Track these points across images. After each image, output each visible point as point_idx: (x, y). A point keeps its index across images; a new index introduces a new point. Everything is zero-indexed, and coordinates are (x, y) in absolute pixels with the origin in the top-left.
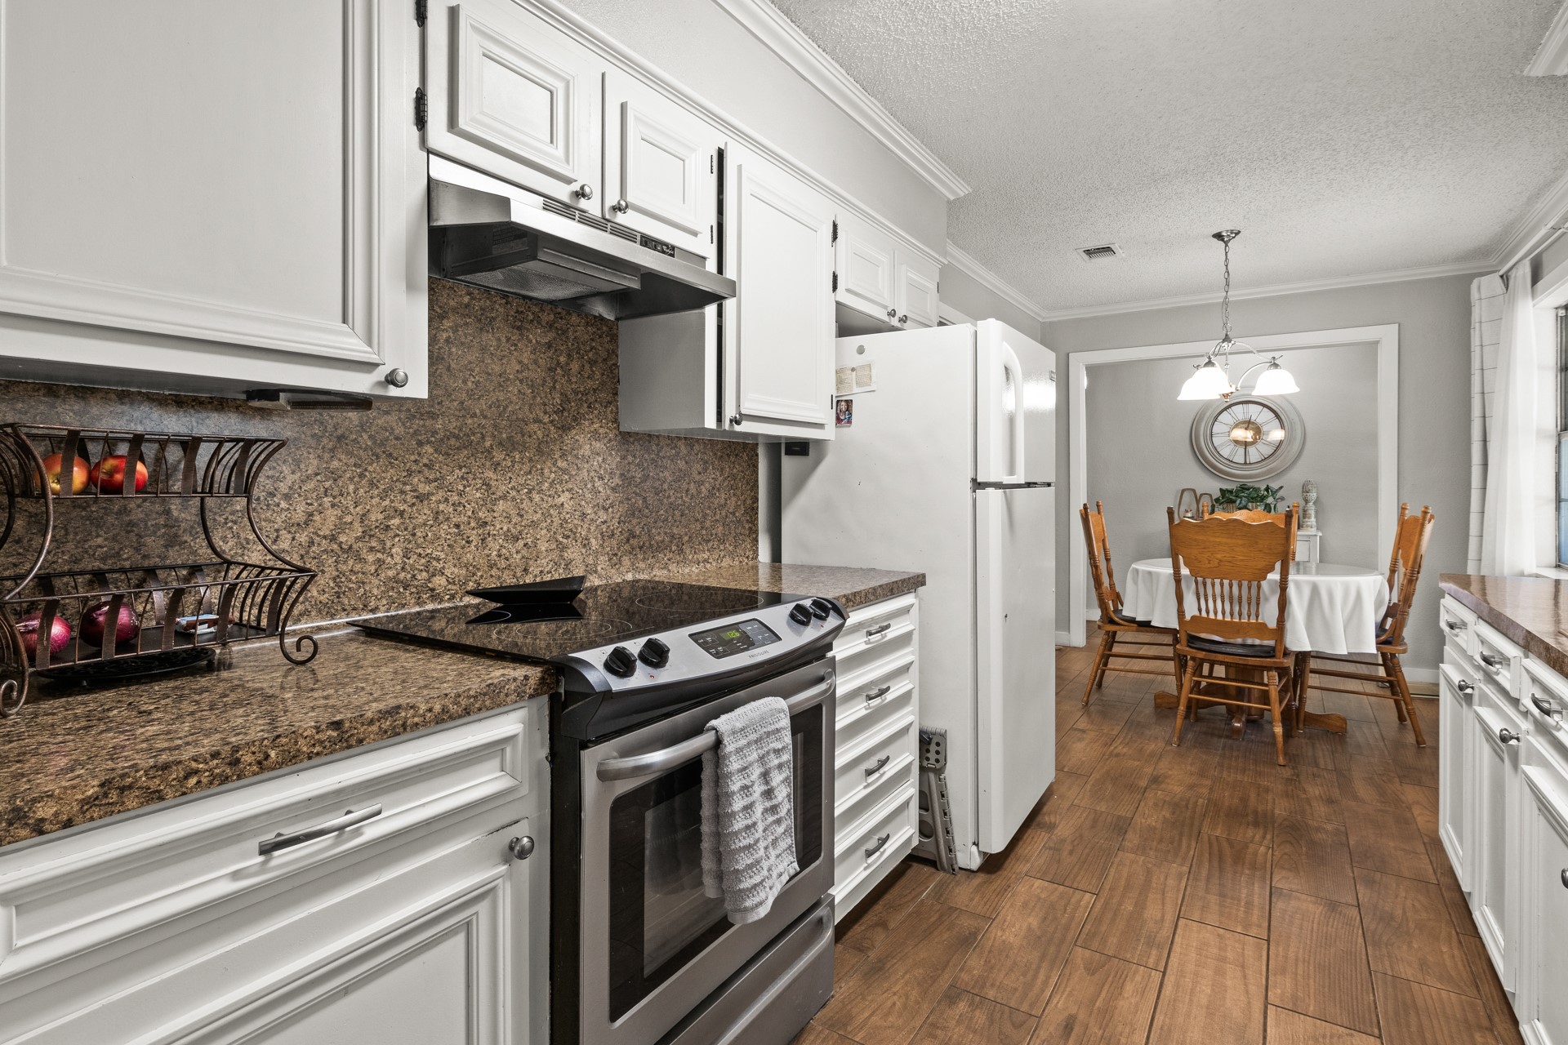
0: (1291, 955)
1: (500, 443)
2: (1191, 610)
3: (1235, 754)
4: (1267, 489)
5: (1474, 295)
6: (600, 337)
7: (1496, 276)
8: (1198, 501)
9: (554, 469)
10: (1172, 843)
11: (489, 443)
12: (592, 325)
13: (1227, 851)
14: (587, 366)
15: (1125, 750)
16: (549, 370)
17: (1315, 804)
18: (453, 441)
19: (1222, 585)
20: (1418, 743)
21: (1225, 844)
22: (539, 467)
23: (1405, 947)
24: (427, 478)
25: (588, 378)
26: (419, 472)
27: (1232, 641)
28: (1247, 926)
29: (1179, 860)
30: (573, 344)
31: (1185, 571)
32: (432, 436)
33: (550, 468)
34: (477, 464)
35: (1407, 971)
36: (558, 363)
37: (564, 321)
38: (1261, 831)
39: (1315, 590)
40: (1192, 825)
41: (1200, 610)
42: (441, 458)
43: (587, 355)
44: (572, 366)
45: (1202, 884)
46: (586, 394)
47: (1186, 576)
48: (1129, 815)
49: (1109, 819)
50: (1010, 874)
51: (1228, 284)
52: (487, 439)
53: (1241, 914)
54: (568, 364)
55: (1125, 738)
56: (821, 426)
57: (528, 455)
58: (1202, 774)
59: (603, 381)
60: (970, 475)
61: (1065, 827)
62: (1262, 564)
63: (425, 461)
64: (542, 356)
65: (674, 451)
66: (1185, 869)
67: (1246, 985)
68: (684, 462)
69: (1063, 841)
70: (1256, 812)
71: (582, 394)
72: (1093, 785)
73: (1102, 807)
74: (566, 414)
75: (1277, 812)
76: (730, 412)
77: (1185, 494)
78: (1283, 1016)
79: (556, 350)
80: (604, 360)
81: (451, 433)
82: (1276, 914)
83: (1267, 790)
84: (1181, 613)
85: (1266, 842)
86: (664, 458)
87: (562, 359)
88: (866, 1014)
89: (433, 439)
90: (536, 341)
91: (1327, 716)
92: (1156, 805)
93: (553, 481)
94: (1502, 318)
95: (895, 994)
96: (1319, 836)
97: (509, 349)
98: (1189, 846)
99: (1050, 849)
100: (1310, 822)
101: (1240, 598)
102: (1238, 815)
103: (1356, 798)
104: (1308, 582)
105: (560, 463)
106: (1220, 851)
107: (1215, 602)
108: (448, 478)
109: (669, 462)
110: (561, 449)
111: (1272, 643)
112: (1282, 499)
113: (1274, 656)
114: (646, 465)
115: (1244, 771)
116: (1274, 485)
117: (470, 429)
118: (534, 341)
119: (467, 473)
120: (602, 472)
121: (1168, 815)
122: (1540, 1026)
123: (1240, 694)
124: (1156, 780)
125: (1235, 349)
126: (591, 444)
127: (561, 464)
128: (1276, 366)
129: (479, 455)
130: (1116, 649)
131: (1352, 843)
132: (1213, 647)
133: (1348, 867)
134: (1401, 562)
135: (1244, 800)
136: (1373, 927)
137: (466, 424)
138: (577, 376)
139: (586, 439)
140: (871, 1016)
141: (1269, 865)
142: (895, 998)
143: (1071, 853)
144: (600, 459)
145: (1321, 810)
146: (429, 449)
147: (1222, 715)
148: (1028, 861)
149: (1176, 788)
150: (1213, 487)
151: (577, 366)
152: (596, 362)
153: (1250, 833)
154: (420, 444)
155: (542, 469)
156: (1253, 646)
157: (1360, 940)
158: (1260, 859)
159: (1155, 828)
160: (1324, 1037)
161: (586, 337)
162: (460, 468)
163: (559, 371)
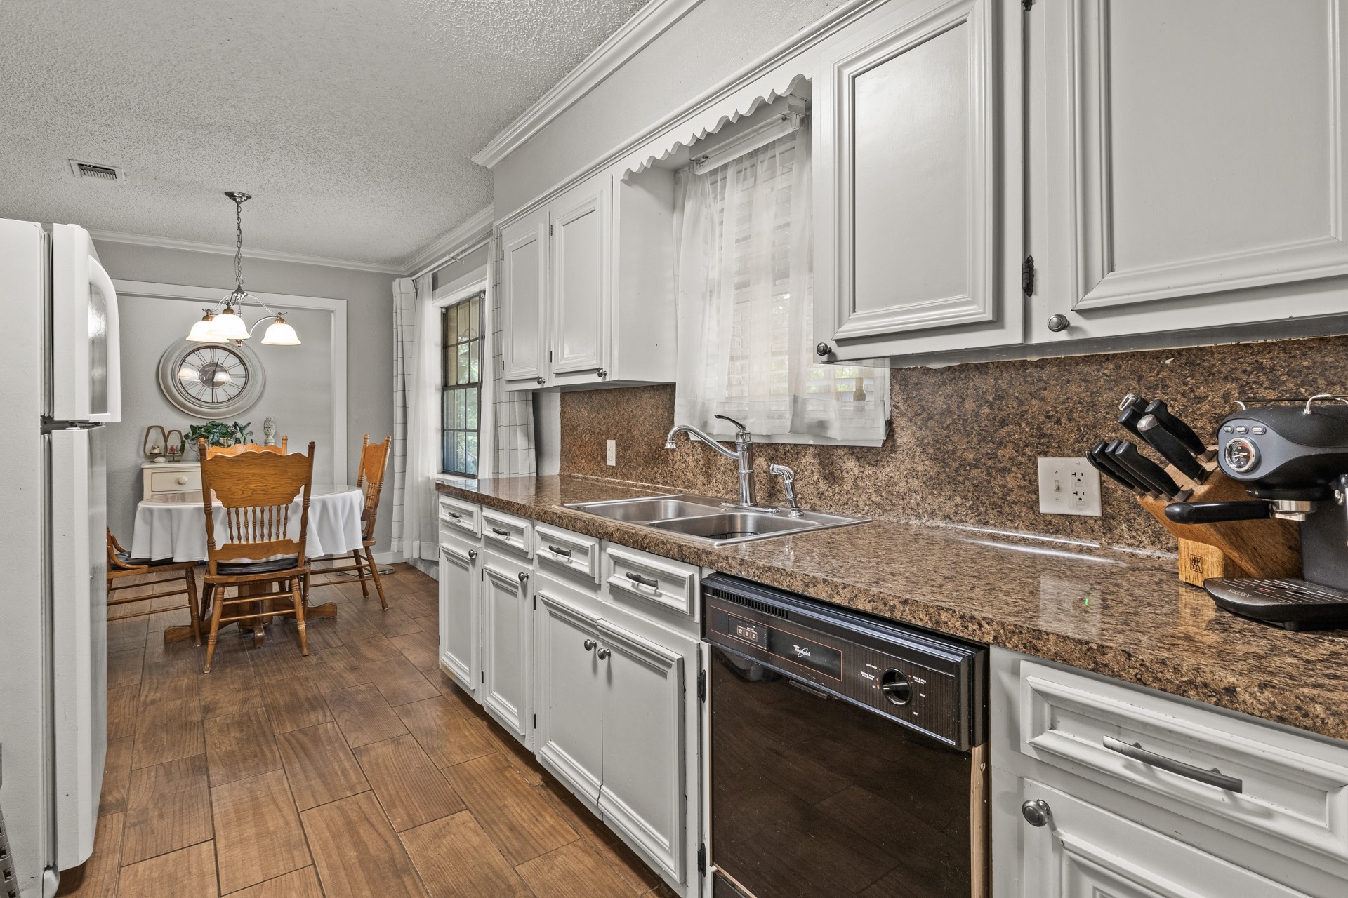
0: (392, 790)
3: (265, 660)
4: (236, 425)
7: (410, 280)
10: (256, 756)
13: (304, 739)
15: (158, 695)
17: (345, 675)
19: (254, 512)
20: (383, 607)
21: (300, 736)
23: (448, 744)
27: (258, 561)
28: (352, 788)
29: (270, 767)
31: (216, 503)
35: (457, 758)
38: (321, 712)
39: (324, 505)
40: (264, 733)
41: (232, 538)
45: (301, 776)
47: (218, 508)
48: (201, 752)
49: (182, 766)
50: (101, 878)
53: (343, 781)
55: (151, 684)
58: (247, 687)
61: (139, 798)
62: (289, 489)
66: (280, 772)
69: (145, 810)
70: (308, 700)
72: (144, 742)
73: (168, 757)
75: (323, 692)
77: (152, 431)
78: (411, 835)
82: (366, 766)
83: (306, 679)
85: (329, 719)
91: (322, 607)
92: (221, 731)
94: (415, 309)
96: (360, 697)
98: (272, 752)
99: (134, 825)
100: (349, 689)
102: (295, 708)
103: (368, 660)
104: (319, 500)
106: (299, 742)
111: (292, 556)
113: (296, 566)
115: (280, 671)
121: (238, 735)
123: (255, 607)
124: (207, 710)
125: (247, 300)
128: (282, 321)
131: (382, 692)
133: (389, 709)
134: (365, 478)
135: (294, 694)
136: (425, 741)
141: (340, 735)
143: (161, 816)
145: (351, 677)
147: (234, 631)
148: (114, 852)
149: (230, 709)
153: (313, 717)
156: (275, 562)
157: (424, 754)
158: (331, 733)
159: (233, 752)
160: (440, 831)
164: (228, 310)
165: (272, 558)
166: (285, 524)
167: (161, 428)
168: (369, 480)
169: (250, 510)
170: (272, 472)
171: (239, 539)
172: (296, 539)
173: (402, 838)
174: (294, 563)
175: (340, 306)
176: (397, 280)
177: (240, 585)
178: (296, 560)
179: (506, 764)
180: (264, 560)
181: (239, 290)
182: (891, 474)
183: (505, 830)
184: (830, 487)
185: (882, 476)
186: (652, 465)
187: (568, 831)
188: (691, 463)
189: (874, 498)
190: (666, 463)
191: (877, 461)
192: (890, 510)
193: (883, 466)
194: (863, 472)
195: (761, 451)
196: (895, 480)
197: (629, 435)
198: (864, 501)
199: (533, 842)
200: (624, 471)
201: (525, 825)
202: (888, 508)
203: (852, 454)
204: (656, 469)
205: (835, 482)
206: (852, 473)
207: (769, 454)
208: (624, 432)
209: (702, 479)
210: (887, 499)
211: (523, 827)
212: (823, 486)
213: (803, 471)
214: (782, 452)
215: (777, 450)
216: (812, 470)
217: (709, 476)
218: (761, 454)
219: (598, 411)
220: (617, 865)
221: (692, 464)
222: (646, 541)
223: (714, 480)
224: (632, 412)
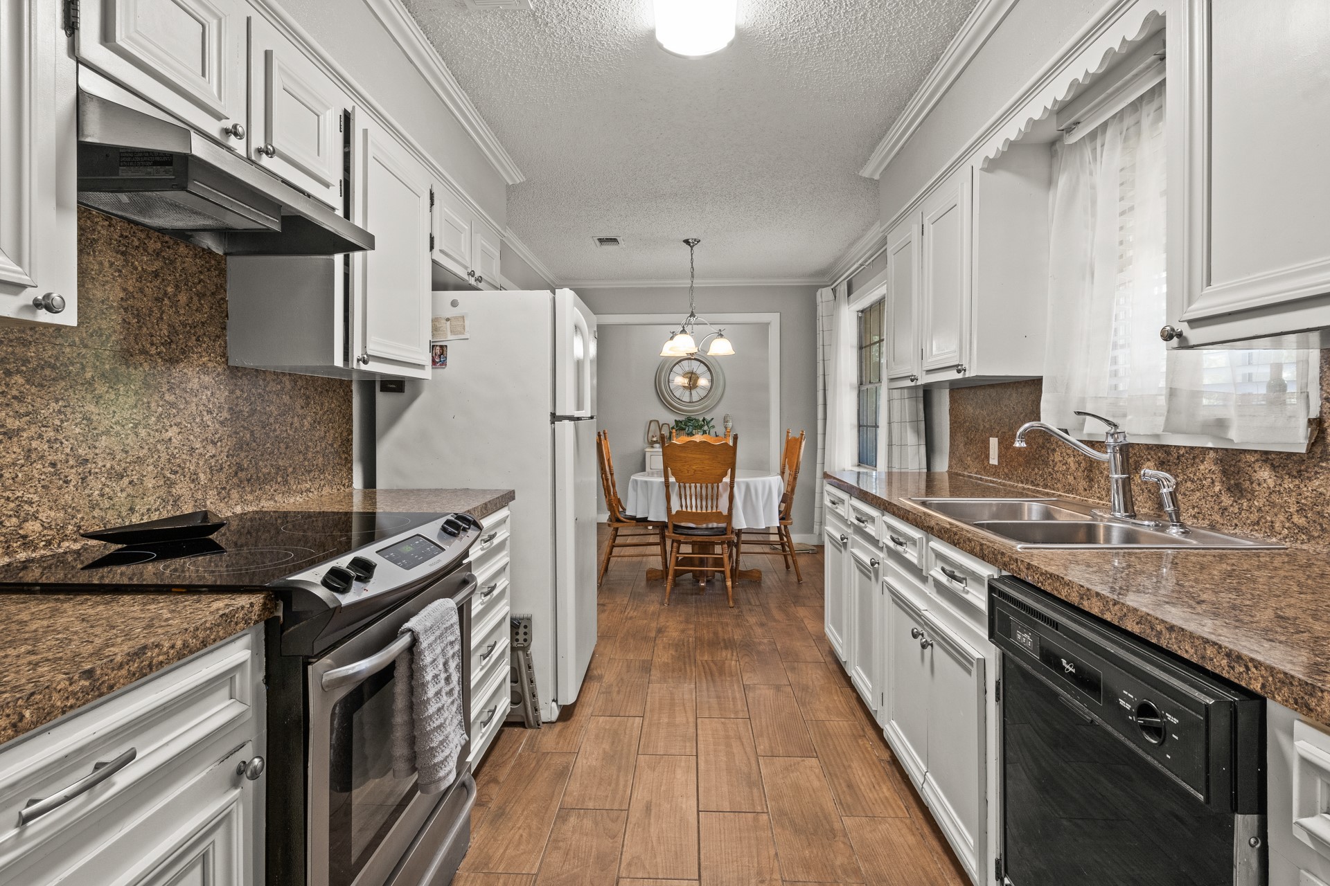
0: (764, 723)
1: (103, 375)
2: (675, 507)
3: (703, 604)
4: (704, 420)
5: (819, 299)
6: (209, 270)
7: (829, 289)
8: (660, 430)
9: (161, 403)
10: (681, 671)
11: (90, 374)
12: (200, 257)
13: (714, 668)
14: (195, 299)
15: (635, 614)
16: (156, 299)
17: (754, 628)
18: (48, 371)
19: (696, 487)
20: (799, 581)
21: (712, 664)
22: (145, 400)
23: (818, 702)
24: (17, 412)
25: (196, 310)
26: (7, 405)
27: (700, 526)
28: (736, 712)
29: (688, 681)
30: (181, 275)
31: (672, 479)
32: (23, 365)
33: (157, 401)
34: (77, 397)
35: (822, 716)
36: (166, 294)
37: (171, 251)
38: (730, 652)
39: (748, 486)
40: (690, 656)
41: (682, 506)
42: (34, 390)
43: (195, 288)
44: (180, 297)
45: (705, 693)
46: (195, 327)
47: (673, 483)
48: (649, 658)
49: (637, 664)
50: (580, 718)
51: (693, 276)
52: (87, 370)
53: (731, 706)
54: (175, 295)
55: (633, 605)
56: (420, 366)
57: (133, 387)
58: (687, 621)
59: (211, 315)
60: (549, 410)
61: (609, 676)
62: (719, 472)
63: (15, 392)
64: (148, 284)
65: (279, 387)
66: (693, 686)
67: (744, 749)
68: (288, 397)
69: (611, 686)
70: (724, 640)
71: (191, 327)
72: (620, 642)
73: (631, 656)
74: (174, 346)
75: (736, 637)
76: (357, 352)
77: (652, 424)
78: (768, 761)
79: (163, 280)
80: (213, 294)
81: (46, 362)
82: (750, 700)
83: (727, 624)
84: (669, 509)
85: (734, 658)
86: (270, 392)
87: (170, 290)
88: (501, 851)
89: (24, 368)
90: (142, 268)
91: (751, 571)
92: (664, 647)
93: (161, 415)
94: (833, 315)
95: (519, 828)
96: (761, 648)
97: (112, 275)
98: (691, 670)
99: (603, 693)
100: (755, 640)
101: (707, 495)
102: (715, 644)
103: (775, 620)
104: (743, 482)
105: (167, 397)
106: (710, 669)
107: (691, 499)
108: (43, 411)
109: (275, 397)
110: (168, 383)
111: (723, 525)
112: (713, 427)
113: (725, 534)
114: (253, 399)
115: (711, 615)
116: (708, 418)
117: (69, 358)
118: (140, 268)
119: (65, 407)
120: (211, 406)
121: (674, 653)
122: (894, 722)
123: (702, 562)
124: (660, 631)
125: (698, 321)
126: (199, 378)
127: (169, 397)
128: (721, 336)
129: (79, 387)
130: (619, 540)
131: (779, 648)
132: (690, 532)
133: (780, 662)
134: (787, 466)
135: (716, 634)
136: (800, 695)
137: (63, 353)
138: (185, 308)
139: (195, 373)
140: (505, 851)
141: (739, 672)
142: (521, 831)
143: (618, 692)
144: (209, 393)
145: (759, 631)
146: (20, 380)
147: (689, 580)
148: (590, 705)
149: (674, 634)
150: (669, 418)
151: (185, 298)
152: (204, 295)
153: (724, 654)
154: (8, 373)
155: (148, 403)
156: (712, 528)
157: (796, 704)
158: (733, 668)
159: (668, 663)
160: (791, 766)
161: (194, 269)
162: (57, 401)
163: (166, 301)
164: (683, 331)
165: (710, 526)
166: (717, 499)
167: (658, 421)
168: (790, 468)
169: (693, 485)
170: (707, 457)
171: (687, 508)
172: (725, 512)
173: (761, 760)
174: (723, 532)
175: (773, 319)
176: (820, 290)
177: (693, 544)
178: (725, 529)
179: (862, 733)
180: (704, 526)
181: (692, 315)
182: (1321, 490)
183: (844, 785)
184: (1236, 502)
185: (1308, 491)
186: (1032, 466)
187: (899, 807)
188: (1072, 464)
189: (1296, 519)
190: (1046, 464)
191: (1300, 471)
192: (1319, 537)
193: (1309, 479)
194: (1280, 485)
195: (1149, 454)
196: (1327, 498)
197: (1010, 433)
198: (1282, 522)
199: (864, 803)
200: (1006, 470)
201: (862, 788)
202: (1316, 534)
203: (1266, 461)
204: (1036, 470)
205: (1242, 496)
206: (1265, 485)
207: (1159, 458)
208: (1006, 429)
209: (1083, 484)
210: (1314, 521)
211: (860, 789)
212: (1226, 500)
213: (1201, 480)
214: (1176, 456)
215: (1168, 453)
216: (1212, 479)
217: (1091, 480)
218: (1149, 457)
219: (982, 408)
220: (937, 853)
221: (1073, 466)
222: (957, 537)
223: (1096, 486)
224: (1014, 408)
